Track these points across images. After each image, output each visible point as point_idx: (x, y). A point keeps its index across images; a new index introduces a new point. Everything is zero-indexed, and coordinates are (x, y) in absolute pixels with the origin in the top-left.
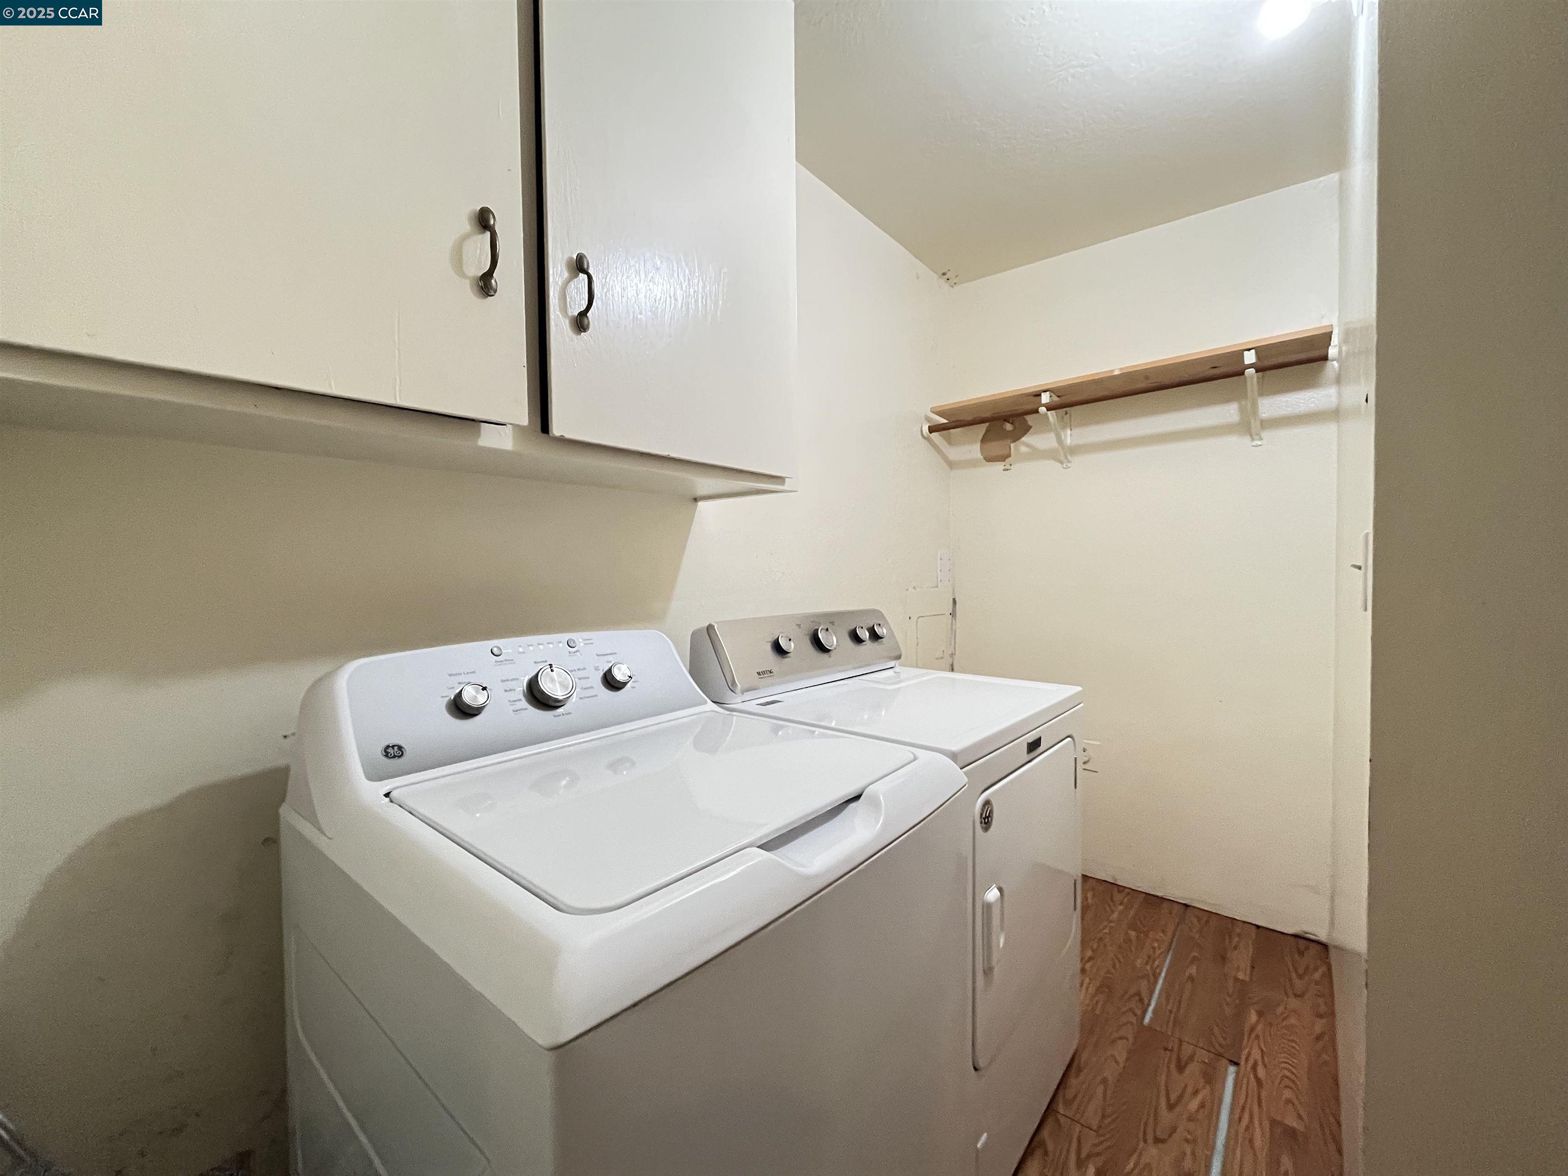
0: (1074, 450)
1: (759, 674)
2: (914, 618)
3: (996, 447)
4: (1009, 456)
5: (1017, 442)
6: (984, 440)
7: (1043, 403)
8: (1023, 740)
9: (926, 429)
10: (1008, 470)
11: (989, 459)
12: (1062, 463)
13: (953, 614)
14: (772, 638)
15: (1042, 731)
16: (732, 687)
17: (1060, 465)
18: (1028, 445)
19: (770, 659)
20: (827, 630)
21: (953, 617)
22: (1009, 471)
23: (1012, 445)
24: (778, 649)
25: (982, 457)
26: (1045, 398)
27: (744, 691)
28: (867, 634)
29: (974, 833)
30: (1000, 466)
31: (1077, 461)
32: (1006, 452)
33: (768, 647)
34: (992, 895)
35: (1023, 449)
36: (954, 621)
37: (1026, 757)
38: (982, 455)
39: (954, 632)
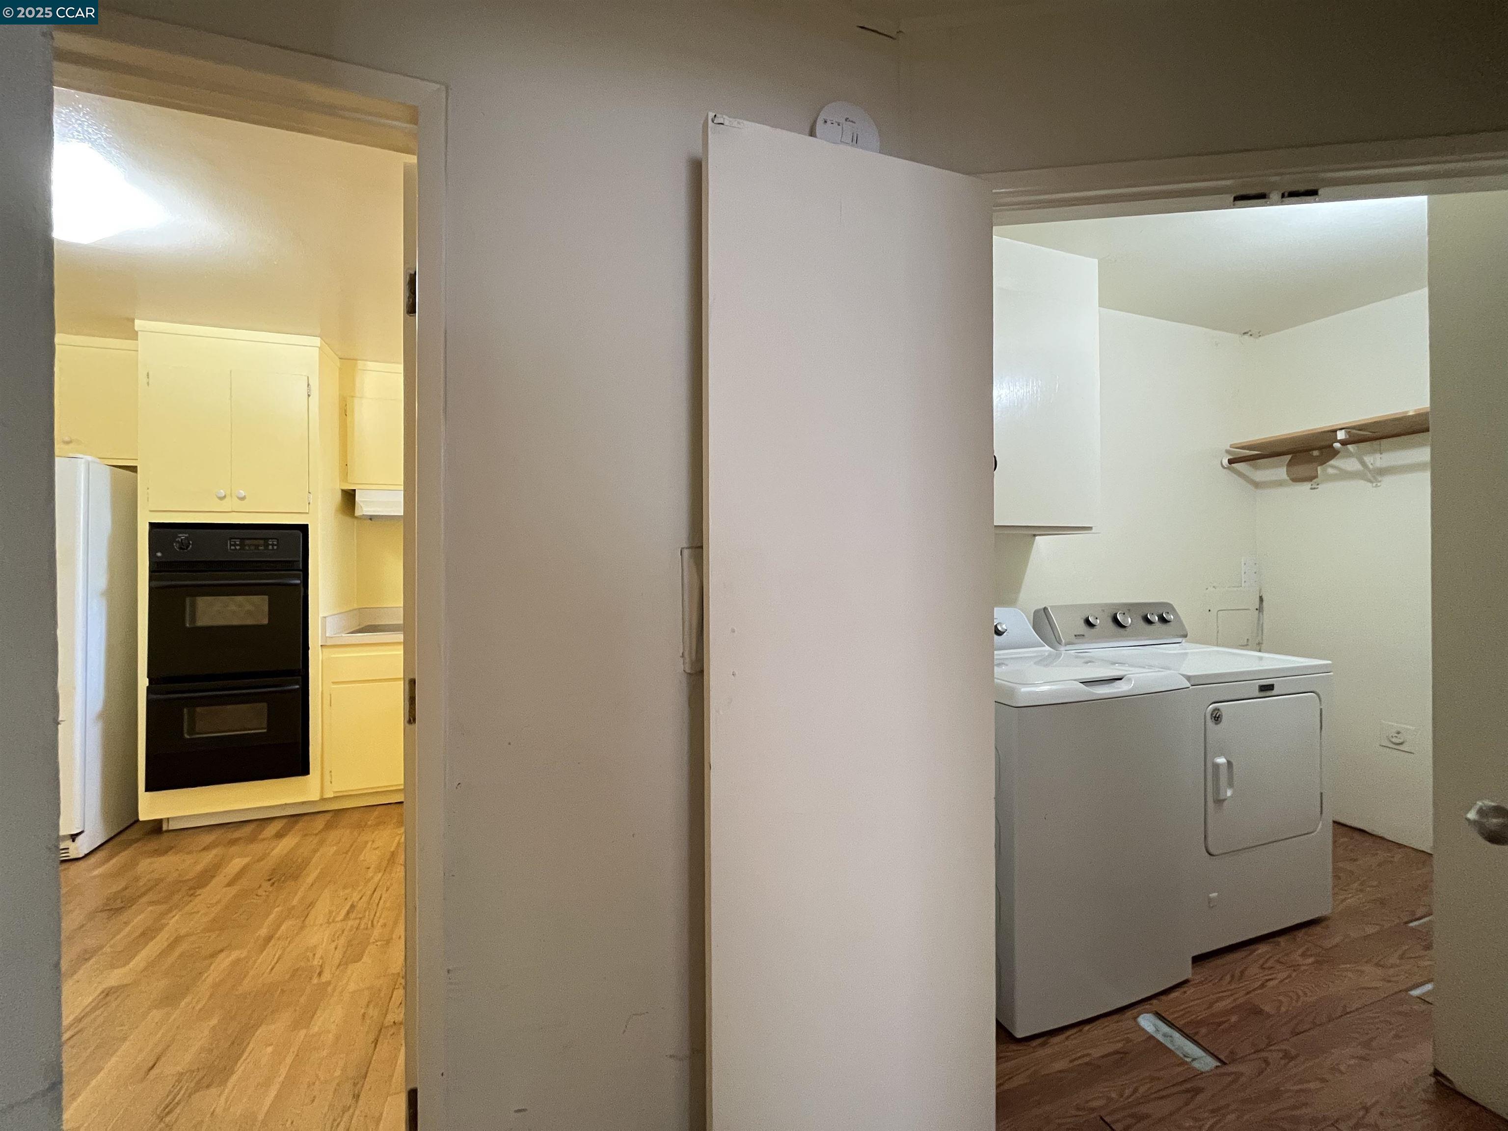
0: (1383, 472)
1: (1075, 636)
2: (1214, 611)
3: (1302, 470)
4: (1316, 477)
5: (1324, 466)
6: (1290, 464)
7: (1338, 438)
8: (1258, 683)
9: (1225, 462)
10: (1314, 489)
11: (1296, 480)
12: (1371, 482)
13: (1260, 609)
14: (1084, 617)
15: (1277, 681)
16: (1060, 643)
17: (1370, 484)
18: (1333, 467)
19: (1083, 628)
20: (1124, 614)
21: (1259, 611)
22: (1316, 490)
23: (1319, 468)
24: (1088, 623)
25: (1288, 478)
26: (1341, 435)
27: (1066, 644)
28: (1157, 618)
29: (1205, 722)
30: (1307, 486)
31: (1387, 481)
32: (1313, 474)
33: (1082, 622)
34: (1221, 760)
35: (1330, 471)
36: (1261, 615)
37: (1257, 694)
38: (1288, 476)
39: (1261, 626)
